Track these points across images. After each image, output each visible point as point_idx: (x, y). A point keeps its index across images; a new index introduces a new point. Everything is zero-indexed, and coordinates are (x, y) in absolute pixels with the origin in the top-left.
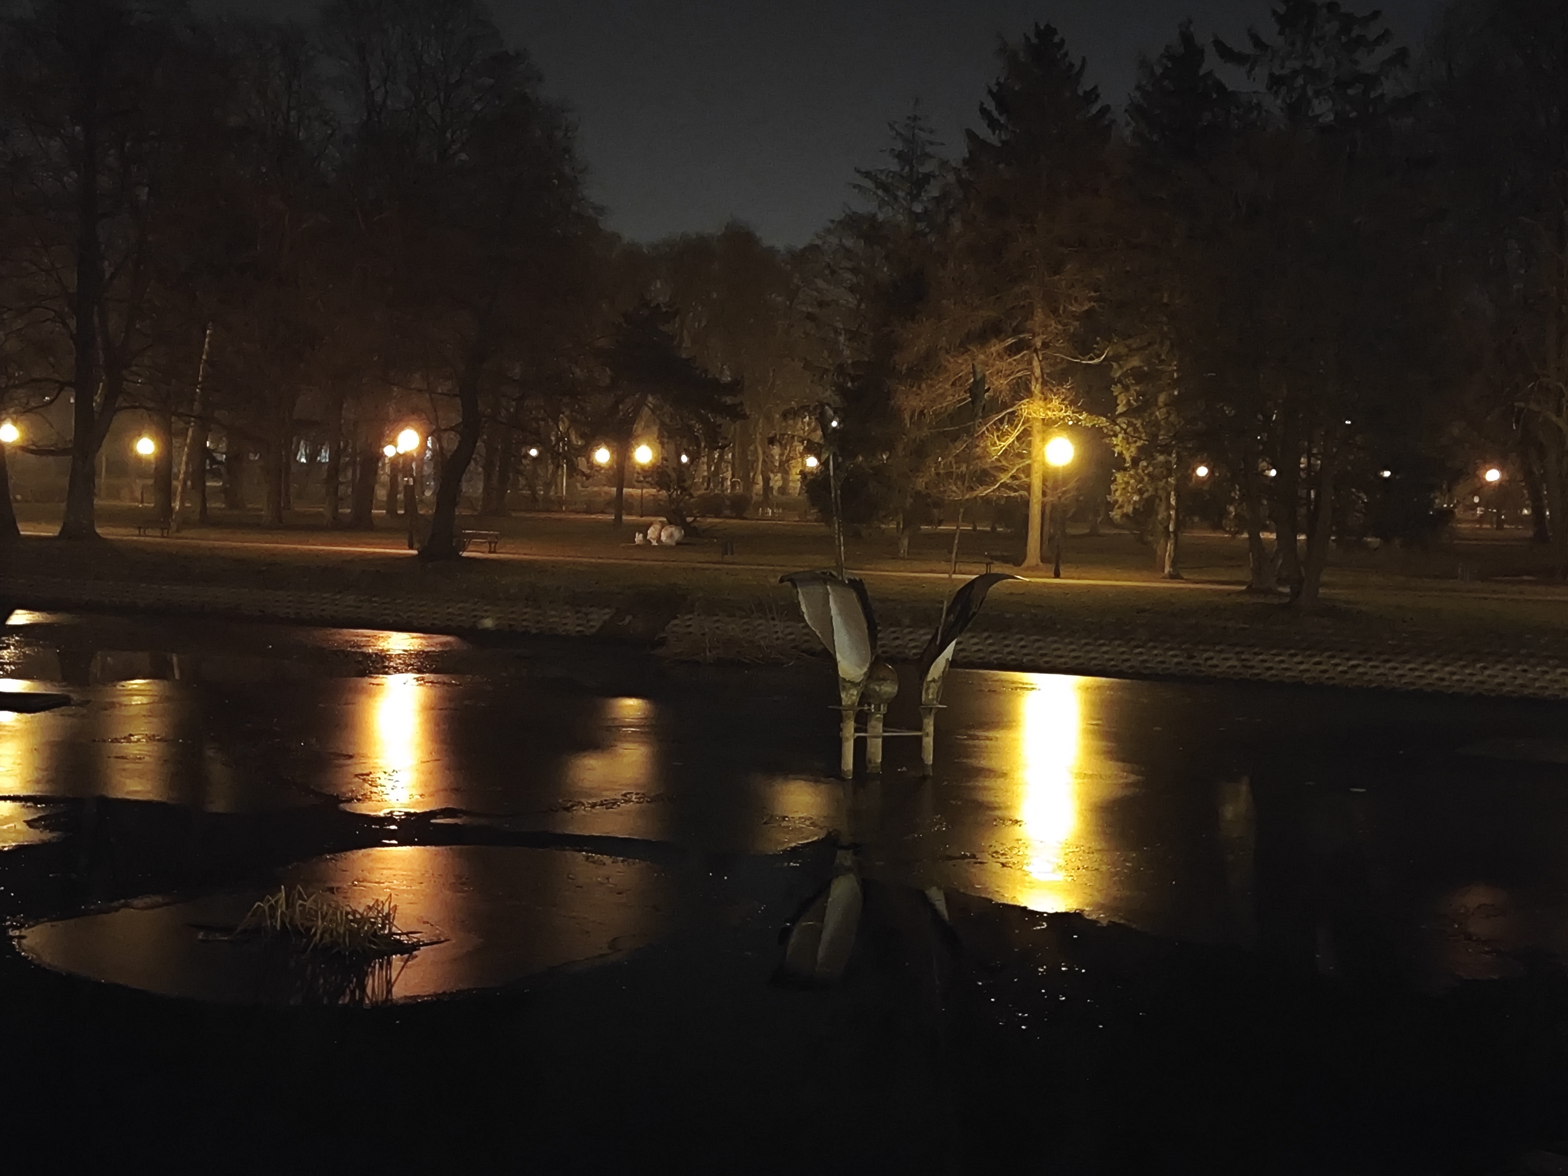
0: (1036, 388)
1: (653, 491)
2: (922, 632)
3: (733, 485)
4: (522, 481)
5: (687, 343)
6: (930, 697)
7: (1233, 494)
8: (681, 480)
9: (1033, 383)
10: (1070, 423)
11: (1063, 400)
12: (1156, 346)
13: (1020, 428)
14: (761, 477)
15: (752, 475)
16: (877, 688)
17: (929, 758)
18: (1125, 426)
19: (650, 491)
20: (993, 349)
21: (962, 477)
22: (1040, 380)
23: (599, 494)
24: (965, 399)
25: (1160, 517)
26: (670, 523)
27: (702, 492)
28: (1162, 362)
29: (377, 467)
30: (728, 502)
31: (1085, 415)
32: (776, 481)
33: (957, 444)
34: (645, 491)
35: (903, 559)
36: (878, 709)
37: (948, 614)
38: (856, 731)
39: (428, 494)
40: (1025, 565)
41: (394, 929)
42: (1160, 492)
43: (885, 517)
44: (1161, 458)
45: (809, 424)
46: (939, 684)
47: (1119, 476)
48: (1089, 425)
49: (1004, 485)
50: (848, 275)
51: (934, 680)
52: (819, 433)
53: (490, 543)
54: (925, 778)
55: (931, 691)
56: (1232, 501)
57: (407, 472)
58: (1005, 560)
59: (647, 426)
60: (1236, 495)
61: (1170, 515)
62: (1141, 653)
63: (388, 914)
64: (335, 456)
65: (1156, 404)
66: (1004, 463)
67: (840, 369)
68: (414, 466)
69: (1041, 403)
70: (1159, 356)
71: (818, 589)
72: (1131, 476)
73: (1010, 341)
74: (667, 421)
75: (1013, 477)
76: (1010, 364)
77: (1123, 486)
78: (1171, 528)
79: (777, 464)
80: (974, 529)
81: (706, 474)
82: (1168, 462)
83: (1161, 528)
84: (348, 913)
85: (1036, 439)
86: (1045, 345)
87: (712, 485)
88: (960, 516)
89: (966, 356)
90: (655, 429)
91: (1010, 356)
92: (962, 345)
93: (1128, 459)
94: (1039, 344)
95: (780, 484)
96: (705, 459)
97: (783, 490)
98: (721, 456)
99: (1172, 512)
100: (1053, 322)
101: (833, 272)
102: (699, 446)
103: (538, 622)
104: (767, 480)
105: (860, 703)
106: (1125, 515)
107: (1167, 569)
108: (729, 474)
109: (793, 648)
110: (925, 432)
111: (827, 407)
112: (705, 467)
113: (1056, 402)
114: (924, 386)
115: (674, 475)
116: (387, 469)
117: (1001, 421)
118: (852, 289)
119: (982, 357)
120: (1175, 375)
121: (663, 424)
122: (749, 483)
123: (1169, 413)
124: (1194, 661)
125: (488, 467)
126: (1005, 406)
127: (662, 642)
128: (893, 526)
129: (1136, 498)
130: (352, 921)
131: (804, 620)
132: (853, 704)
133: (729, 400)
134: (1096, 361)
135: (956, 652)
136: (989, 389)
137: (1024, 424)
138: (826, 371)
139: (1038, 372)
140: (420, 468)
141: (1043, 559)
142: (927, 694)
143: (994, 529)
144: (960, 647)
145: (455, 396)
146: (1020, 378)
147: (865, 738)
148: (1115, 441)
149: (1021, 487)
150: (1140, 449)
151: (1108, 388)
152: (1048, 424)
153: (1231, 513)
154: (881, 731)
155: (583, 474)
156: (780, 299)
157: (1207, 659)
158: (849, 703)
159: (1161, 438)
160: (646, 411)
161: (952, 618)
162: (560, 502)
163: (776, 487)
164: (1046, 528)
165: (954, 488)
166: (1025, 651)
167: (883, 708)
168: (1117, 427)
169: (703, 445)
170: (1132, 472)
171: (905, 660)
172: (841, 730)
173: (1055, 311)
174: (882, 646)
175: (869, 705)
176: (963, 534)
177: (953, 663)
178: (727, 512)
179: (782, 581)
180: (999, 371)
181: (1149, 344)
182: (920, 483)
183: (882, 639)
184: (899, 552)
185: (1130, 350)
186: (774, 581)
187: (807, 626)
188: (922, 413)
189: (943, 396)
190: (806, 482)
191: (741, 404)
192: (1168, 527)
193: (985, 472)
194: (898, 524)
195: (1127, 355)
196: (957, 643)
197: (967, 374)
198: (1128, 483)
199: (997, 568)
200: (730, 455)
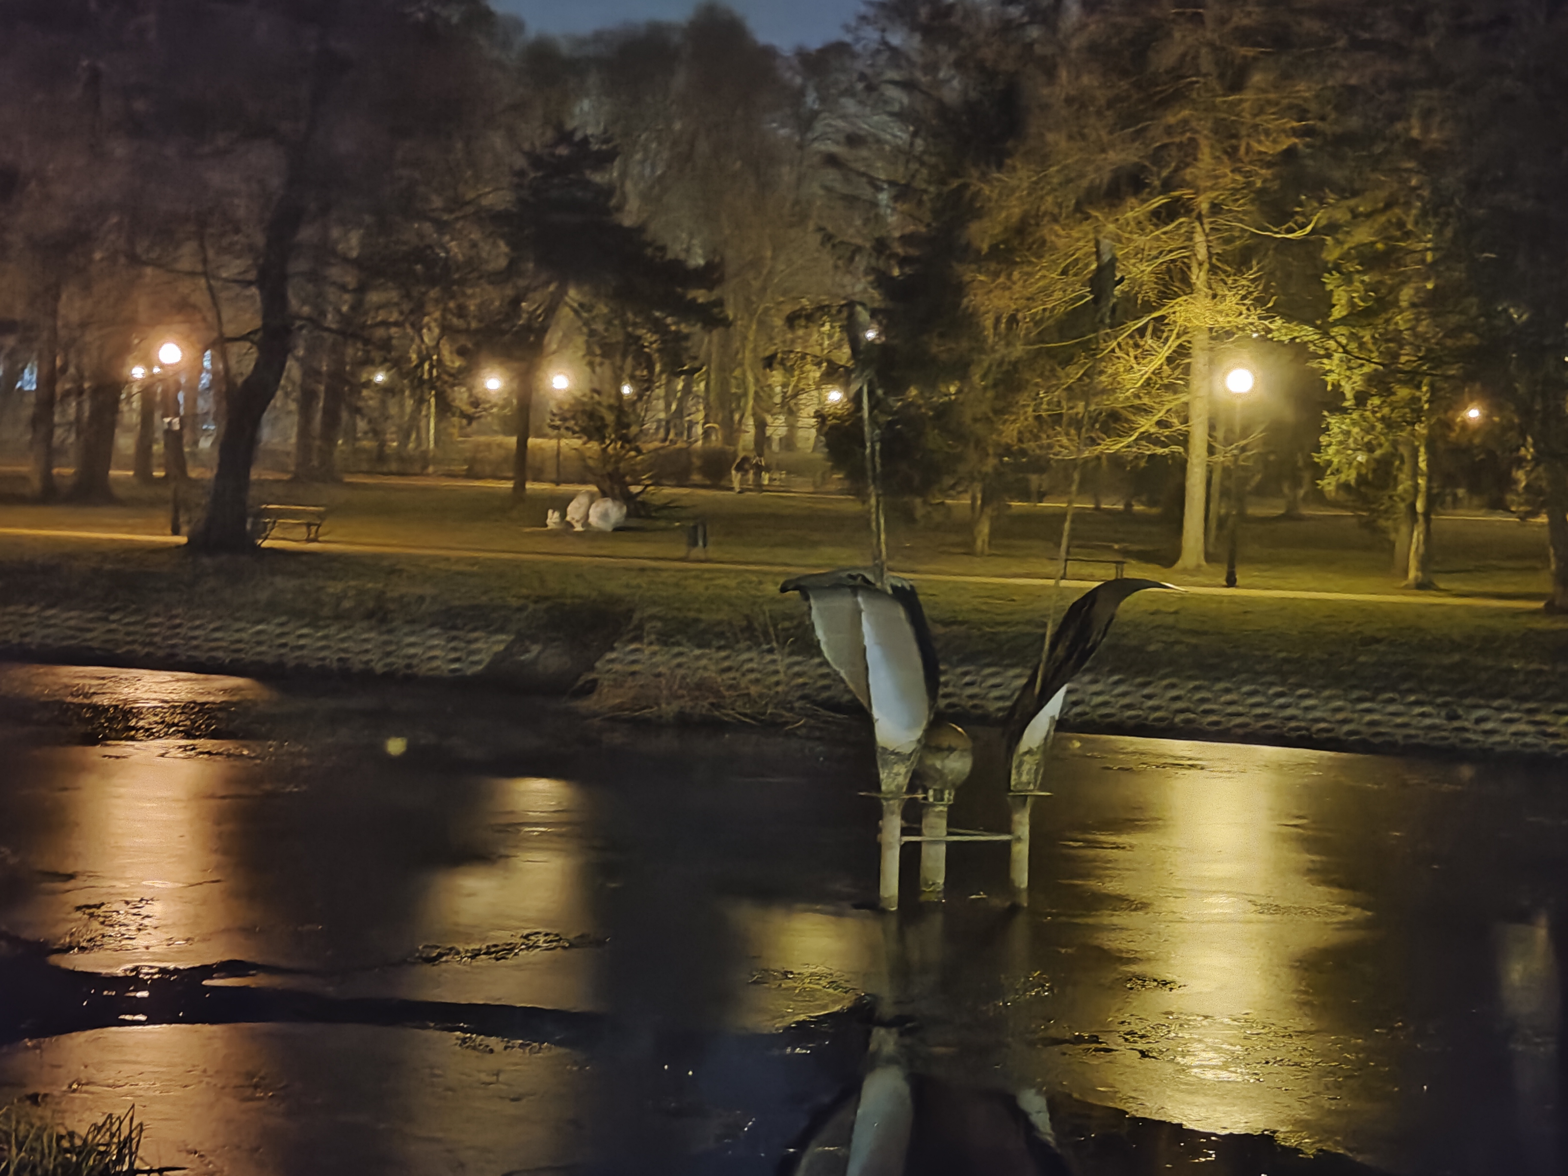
0: (1199, 277)
1: (577, 443)
2: (1012, 672)
3: (707, 434)
4: (362, 425)
5: (633, 204)
6: (1024, 778)
7: (1523, 451)
8: (622, 424)
9: (1195, 269)
10: (1255, 335)
11: (1244, 297)
12: (1397, 211)
13: (1173, 344)
14: (751, 422)
15: (737, 417)
16: (938, 764)
17: (1021, 877)
18: (1344, 341)
19: (571, 443)
20: (1130, 214)
21: (1076, 423)
22: (1206, 266)
23: (488, 446)
24: (1083, 297)
25: (1400, 488)
26: (604, 494)
27: (657, 444)
28: (1407, 235)
29: (117, 401)
30: (697, 462)
31: (1279, 322)
32: (777, 427)
33: (1070, 369)
34: (563, 442)
35: (982, 554)
36: (939, 798)
37: (1053, 646)
38: (904, 832)
39: (205, 444)
40: (1180, 564)
41: (138, 1164)
42: (1404, 450)
43: (953, 487)
44: (1403, 393)
45: (830, 336)
46: (1038, 757)
47: (1334, 422)
48: (1286, 339)
49: (1147, 437)
50: (892, 92)
51: (1030, 752)
52: (847, 350)
53: (309, 525)
54: (1014, 909)
55: (1026, 767)
56: (1520, 462)
57: (171, 408)
58: (1145, 557)
59: (567, 338)
60: (1528, 452)
61: (1416, 486)
62: (1369, 711)
63: (129, 1138)
64: (48, 381)
65: (1395, 303)
66: (1146, 400)
67: (881, 246)
68: (181, 397)
69: (1208, 302)
70: (1401, 225)
71: (842, 603)
72: (1354, 423)
73: (1158, 201)
74: (599, 327)
75: (1160, 423)
76: (1157, 238)
77: (1341, 437)
78: (1420, 506)
79: (778, 399)
80: (1097, 508)
81: (662, 415)
82: (1416, 400)
83: (1402, 506)
84: (60, 1138)
85: (1199, 360)
86: (1216, 208)
87: (671, 436)
88: (1074, 488)
89: (1086, 227)
90: (580, 340)
91: (1157, 226)
92: (1078, 207)
93: (1349, 395)
94: (1205, 207)
95: (783, 431)
96: (661, 392)
97: (788, 443)
98: (687, 390)
99: (1421, 481)
100: (1228, 171)
101: (871, 88)
102: (650, 367)
103: (389, 654)
104: (761, 426)
105: (912, 788)
106: (1345, 487)
107: (1412, 574)
108: (700, 416)
109: (803, 697)
110: (1019, 350)
111: (859, 308)
112: (661, 404)
113: (1231, 301)
114: (1016, 275)
115: (610, 418)
116: (136, 404)
117: (1142, 331)
118: (901, 116)
119: (1111, 227)
120: (1429, 257)
121: (592, 333)
122: (732, 431)
123: (1418, 320)
124: (1456, 724)
125: (307, 400)
126: (1148, 307)
127: (591, 688)
128: (966, 501)
129: (1361, 458)
130: (67, 1151)
131: (820, 653)
132: (900, 788)
133: (701, 296)
134: (1299, 234)
135: (1067, 705)
136: (1122, 279)
137: (1178, 336)
138: (858, 249)
139: (1202, 253)
140: (192, 400)
141: (1209, 557)
142: (1019, 774)
143: (1128, 505)
144: (1073, 698)
145: (249, 283)
146: (1173, 261)
147: (919, 843)
148: (1327, 364)
149: (1172, 440)
150: (1370, 379)
151: (1317, 280)
152: (1219, 335)
153: (1516, 482)
154: (945, 833)
155: (463, 415)
156: (784, 132)
157: (1479, 721)
158: (893, 787)
159: (1403, 359)
160: (565, 313)
161: (1060, 651)
162: (425, 460)
163: (776, 438)
164: (1212, 506)
165: (1065, 441)
166: (1179, 705)
167: (948, 796)
168: (1332, 344)
169: (658, 368)
170: (1355, 416)
171: (985, 719)
172: (879, 830)
173: (1232, 153)
174: (945, 696)
175: (925, 791)
176: (1080, 517)
177: (1061, 724)
178: (696, 478)
179: (784, 590)
180: (1139, 251)
181: (1388, 206)
182: (1009, 432)
183: (946, 684)
184: (974, 541)
185: (1355, 215)
186: (772, 589)
187: (825, 663)
188: (1013, 320)
189: (1046, 291)
190: (826, 429)
191: (720, 303)
192: (1413, 506)
193: (1114, 416)
194: (974, 499)
195: (1348, 224)
196: (1069, 692)
197: (1087, 255)
198: (1348, 433)
199: (1134, 571)
200: (702, 385)
